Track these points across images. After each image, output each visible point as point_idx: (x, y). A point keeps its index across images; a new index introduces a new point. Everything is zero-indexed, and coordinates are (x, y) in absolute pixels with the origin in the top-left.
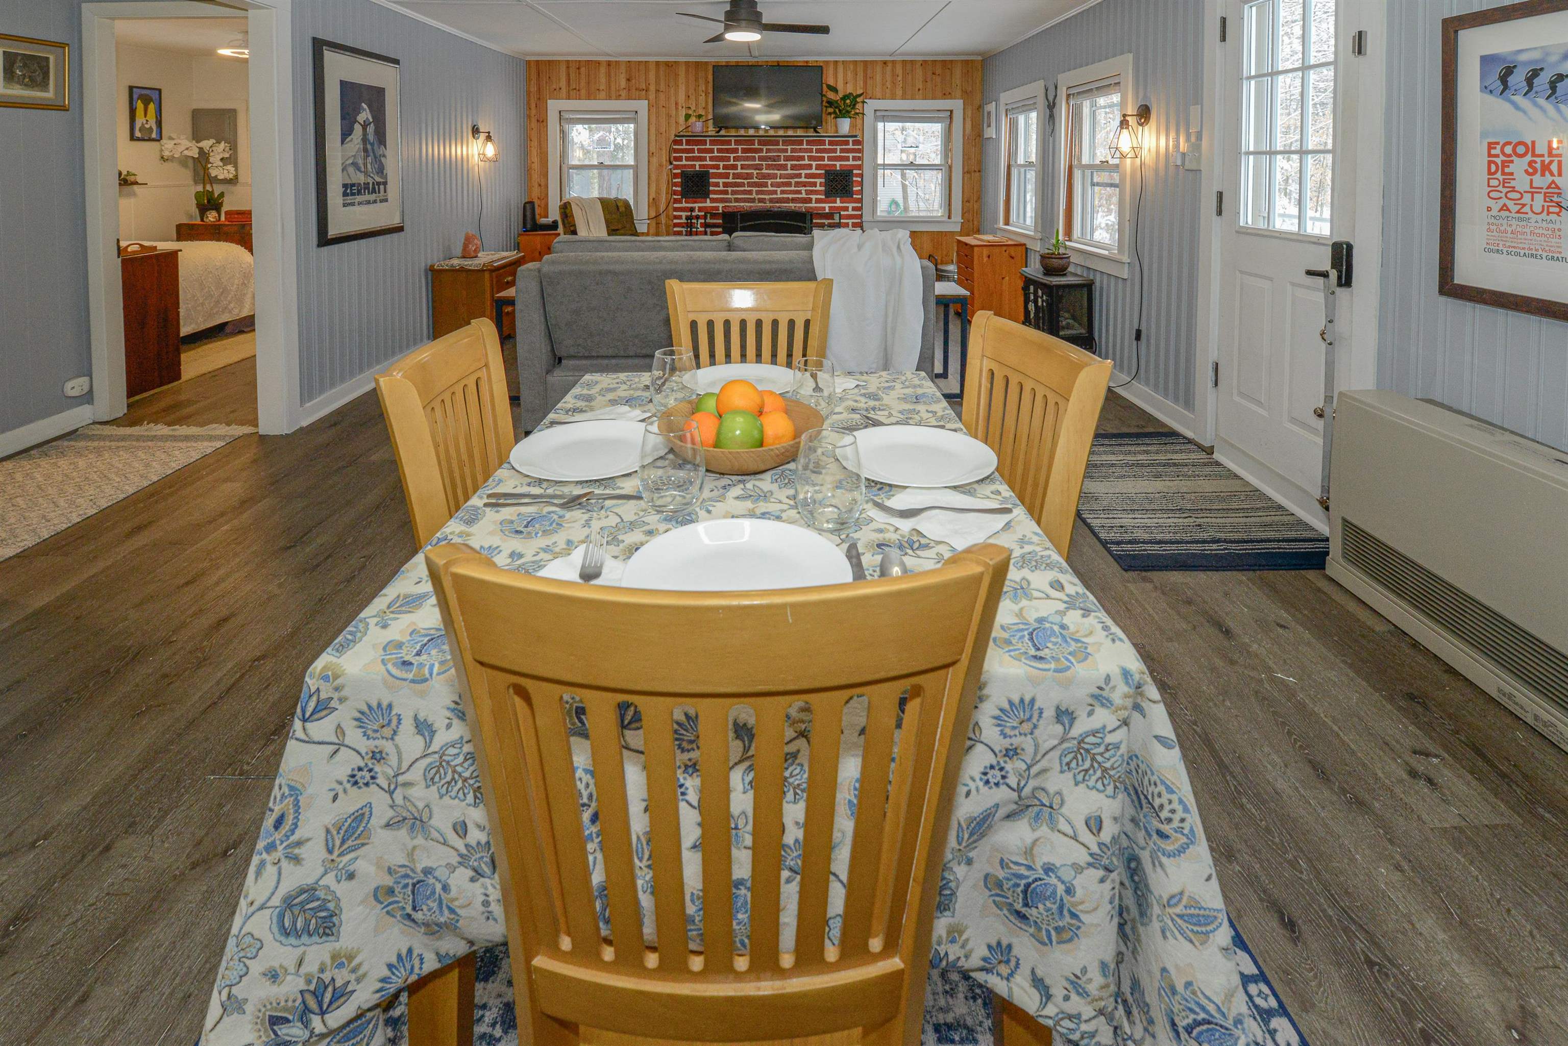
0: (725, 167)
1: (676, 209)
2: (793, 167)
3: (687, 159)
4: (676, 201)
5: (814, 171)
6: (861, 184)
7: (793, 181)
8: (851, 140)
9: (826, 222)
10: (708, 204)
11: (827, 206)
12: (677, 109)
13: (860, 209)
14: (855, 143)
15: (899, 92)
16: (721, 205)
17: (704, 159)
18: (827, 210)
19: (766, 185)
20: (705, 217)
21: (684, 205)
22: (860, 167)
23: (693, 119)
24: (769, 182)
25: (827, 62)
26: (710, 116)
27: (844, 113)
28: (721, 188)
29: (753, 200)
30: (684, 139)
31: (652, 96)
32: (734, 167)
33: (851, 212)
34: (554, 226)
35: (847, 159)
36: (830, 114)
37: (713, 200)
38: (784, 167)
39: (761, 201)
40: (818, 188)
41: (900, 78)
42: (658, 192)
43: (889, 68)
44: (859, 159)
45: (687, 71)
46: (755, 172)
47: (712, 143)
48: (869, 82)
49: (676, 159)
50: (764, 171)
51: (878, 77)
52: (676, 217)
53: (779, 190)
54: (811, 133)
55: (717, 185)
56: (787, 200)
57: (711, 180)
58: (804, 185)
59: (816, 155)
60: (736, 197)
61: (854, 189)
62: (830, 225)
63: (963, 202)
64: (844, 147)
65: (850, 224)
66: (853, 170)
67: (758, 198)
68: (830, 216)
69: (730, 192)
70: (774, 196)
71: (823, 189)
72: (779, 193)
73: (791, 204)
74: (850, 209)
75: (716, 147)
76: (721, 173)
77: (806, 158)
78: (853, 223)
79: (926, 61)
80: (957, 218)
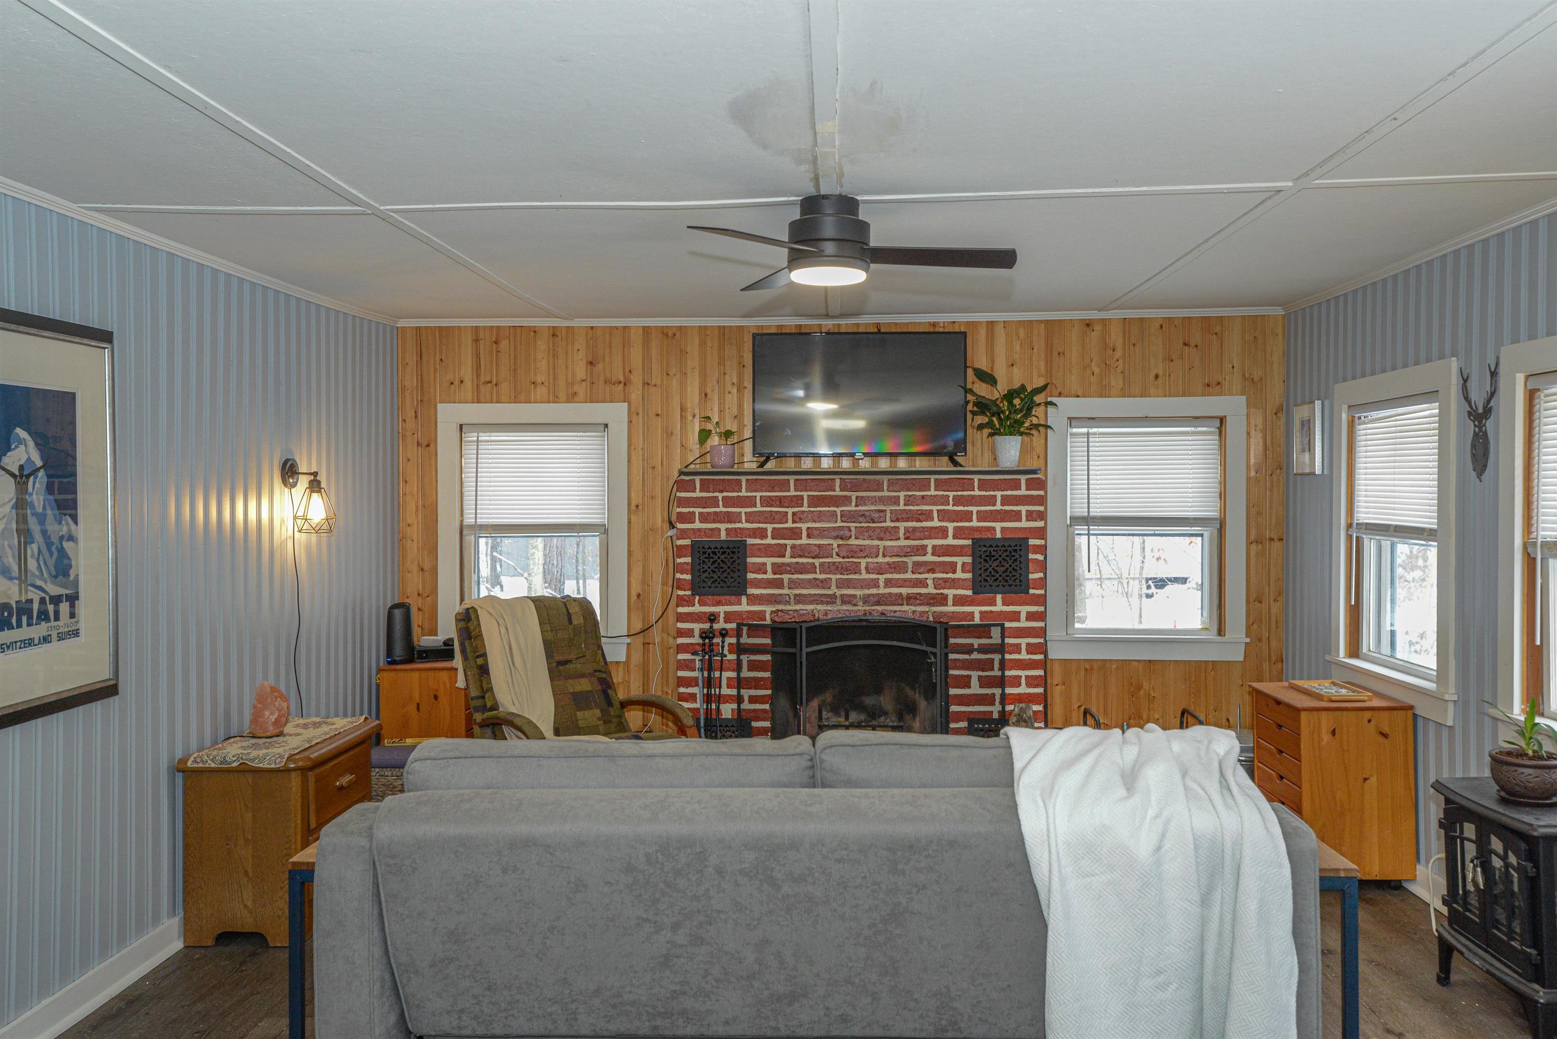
0: (776, 534)
1: (681, 618)
2: (910, 534)
3: (704, 518)
4: (681, 601)
5: (950, 541)
6: (1043, 566)
7: (910, 561)
8: (1023, 478)
9: (976, 642)
10: (744, 606)
11: (976, 610)
12: (683, 418)
13: (1041, 616)
14: (1030, 485)
15: (1116, 382)
16: (768, 609)
17: (735, 518)
18: (977, 620)
19: (856, 569)
20: (738, 633)
21: (697, 608)
22: (1041, 533)
23: (715, 440)
24: (863, 562)
25: (974, 325)
26: (748, 433)
27: (1014, 428)
28: (770, 576)
29: (831, 599)
30: (697, 479)
31: (636, 394)
32: (795, 534)
33: (1024, 624)
34: (445, 652)
35: (1017, 516)
36: (981, 427)
38: (892, 533)
39: (846, 600)
40: (959, 575)
41: (1117, 355)
42: (645, 582)
43: (1095, 335)
44: (1042, 516)
45: (703, 344)
46: (835, 543)
47: (751, 485)
48: (1058, 362)
49: (682, 518)
50: (853, 541)
51: (1075, 353)
52: (681, 633)
53: (882, 578)
54: (943, 464)
55: (761, 569)
56: (898, 600)
57: (750, 560)
58: (932, 568)
59: (956, 508)
60: (798, 592)
61: (1031, 576)
62: (983, 649)
63: (1248, 602)
64: (1009, 493)
65: (1024, 647)
66: (1027, 539)
67: (842, 596)
68: (983, 630)
69: (786, 582)
70: (874, 591)
71: (969, 576)
72: (882, 584)
73: (905, 608)
74: (1023, 616)
75: (758, 495)
76: (769, 546)
77: (935, 515)
78: (1028, 645)
79: (1170, 320)
80: (1237, 632)
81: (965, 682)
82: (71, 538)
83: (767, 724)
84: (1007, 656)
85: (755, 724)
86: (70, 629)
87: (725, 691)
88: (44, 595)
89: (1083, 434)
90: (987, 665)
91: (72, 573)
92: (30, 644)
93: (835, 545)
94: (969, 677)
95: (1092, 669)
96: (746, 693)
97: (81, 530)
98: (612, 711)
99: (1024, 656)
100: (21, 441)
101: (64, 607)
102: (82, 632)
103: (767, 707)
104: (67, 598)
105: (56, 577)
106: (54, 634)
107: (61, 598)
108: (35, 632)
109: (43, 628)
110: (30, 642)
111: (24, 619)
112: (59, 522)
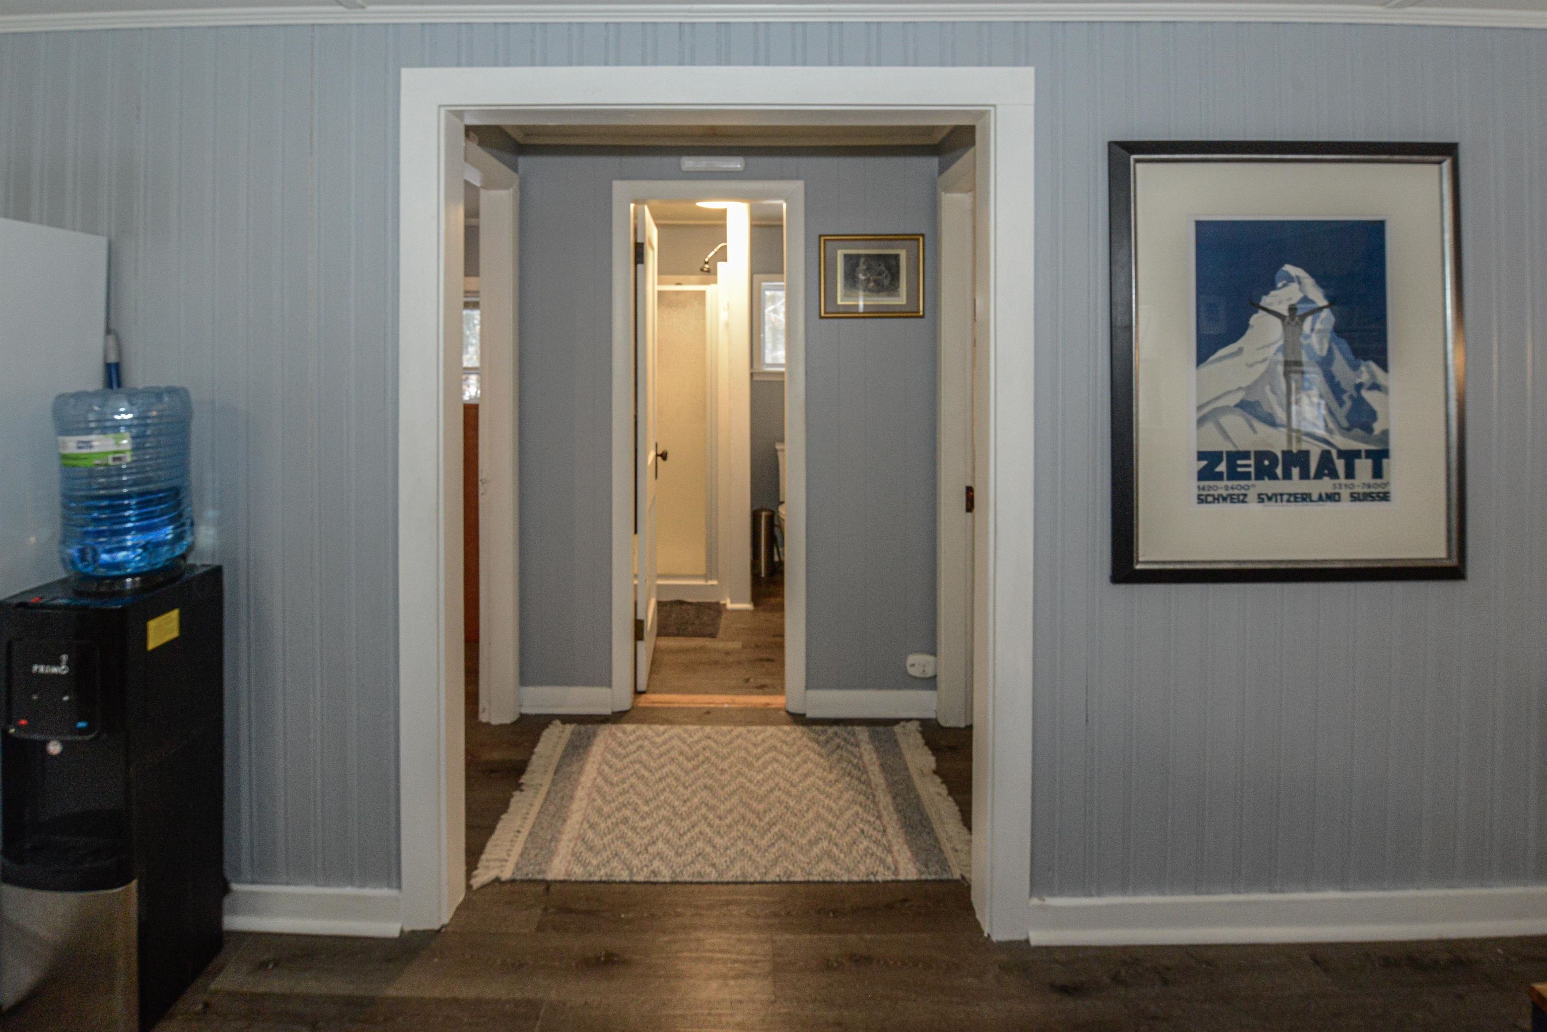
82: (1375, 386)
86: (1372, 490)
88: (1327, 447)
91: (1378, 428)
92: (1304, 500)
97: (1394, 379)
100: (1290, 279)
101: (1364, 466)
102: (1393, 495)
104: (1369, 454)
105: (1348, 429)
106: (1345, 493)
107: (1356, 454)
108: (1316, 487)
109: (1326, 485)
110: (1305, 498)
111: (1295, 471)
112: (1355, 368)
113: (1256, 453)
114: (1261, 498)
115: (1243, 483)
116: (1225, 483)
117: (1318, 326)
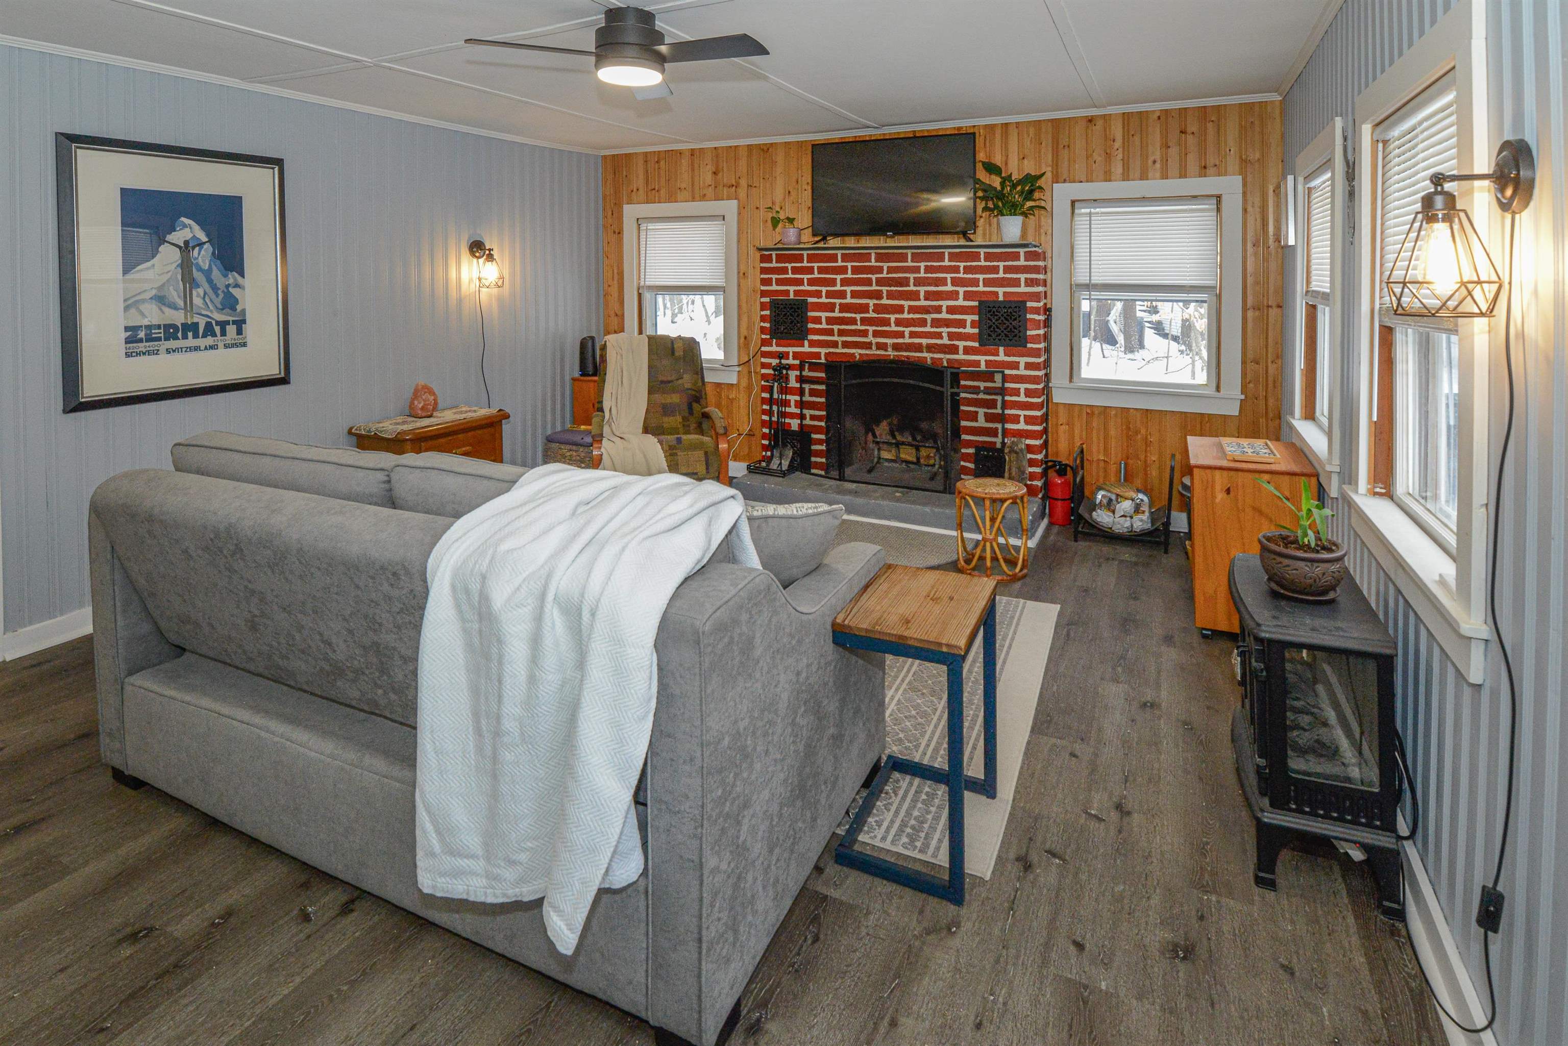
0: (829, 295)
1: (765, 354)
2: (929, 296)
3: (779, 282)
4: (764, 343)
5: (961, 302)
6: (1039, 325)
7: (928, 317)
8: (1022, 251)
9: (982, 385)
10: (806, 348)
11: (982, 359)
13: (1038, 367)
14: (1031, 256)
16: (823, 351)
17: (800, 282)
18: (983, 367)
19: (887, 322)
20: (801, 368)
21: (774, 348)
22: (1042, 296)
23: (782, 225)
24: (893, 317)
25: (991, 127)
27: (1014, 209)
28: (824, 326)
29: (868, 346)
30: (774, 254)
31: (742, 193)
32: (842, 294)
33: (1022, 371)
35: (1016, 283)
37: (812, 344)
38: (915, 296)
39: (880, 346)
40: (969, 330)
41: (1118, 144)
43: (1097, 129)
44: (1040, 283)
45: (787, 155)
46: (871, 302)
47: (811, 259)
48: (1065, 154)
49: (764, 282)
50: (885, 301)
51: (1079, 145)
52: (763, 366)
53: (907, 330)
54: (958, 241)
55: (818, 320)
56: (918, 348)
57: (810, 314)
58: (947, 323)
59: (965, 276)
60: (844, 339)
61: (1029, 333)
62: (988, 391)
63: (1244, 362)
64: (1010, 263)
65: (1022, 391)
66: (1025, 302)
67: (877, 343)
68: (988, 376)
69: (836, 332)
70: (900, 341)
71: (976, 331)
72: (907, 334)
73: (925, 355)
74: (1022, 366)
75: (816, 265)
76: (823, 303)
77: (949, 281)
78: (1026, 389)
79: (1166, 111)
80: (1233, 391)
81: (974, 417)
82: (237, 286)
83: (823, 437)
84: (1007, 398)
85: (814, 436)
86: (237, 342)
87: (793, 409)
88: (209, 320)
89: (1086, 214)
90: (992, 404)
91: (239, 308)
92: (196, 350)
93: (871, 304)
94: (977, 413)
95: (1093, 413)
96: (808, 412)
97: (247, 282)
98: (692, 419)
99: (1022, 398)
100: (185, 226)
101: (231, 330)
102: (249, 344)
103: (823, 424)
104: (234, 322)
105: (222, 309)
106: (221, 345)
107: (228, 323)
108: (202, 342)
109: (210, 341)
110: (197, 349)
111: (190, 334)
112: (226, 276)
113: (165, 325)
114: (168, 351)
115: (156, 343)
116: (144, 344)
117: (203, 252)
